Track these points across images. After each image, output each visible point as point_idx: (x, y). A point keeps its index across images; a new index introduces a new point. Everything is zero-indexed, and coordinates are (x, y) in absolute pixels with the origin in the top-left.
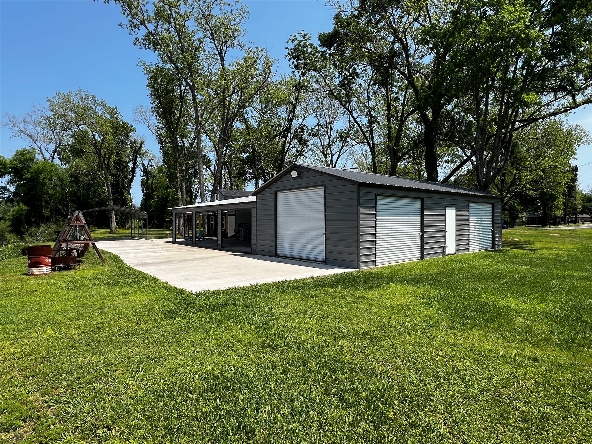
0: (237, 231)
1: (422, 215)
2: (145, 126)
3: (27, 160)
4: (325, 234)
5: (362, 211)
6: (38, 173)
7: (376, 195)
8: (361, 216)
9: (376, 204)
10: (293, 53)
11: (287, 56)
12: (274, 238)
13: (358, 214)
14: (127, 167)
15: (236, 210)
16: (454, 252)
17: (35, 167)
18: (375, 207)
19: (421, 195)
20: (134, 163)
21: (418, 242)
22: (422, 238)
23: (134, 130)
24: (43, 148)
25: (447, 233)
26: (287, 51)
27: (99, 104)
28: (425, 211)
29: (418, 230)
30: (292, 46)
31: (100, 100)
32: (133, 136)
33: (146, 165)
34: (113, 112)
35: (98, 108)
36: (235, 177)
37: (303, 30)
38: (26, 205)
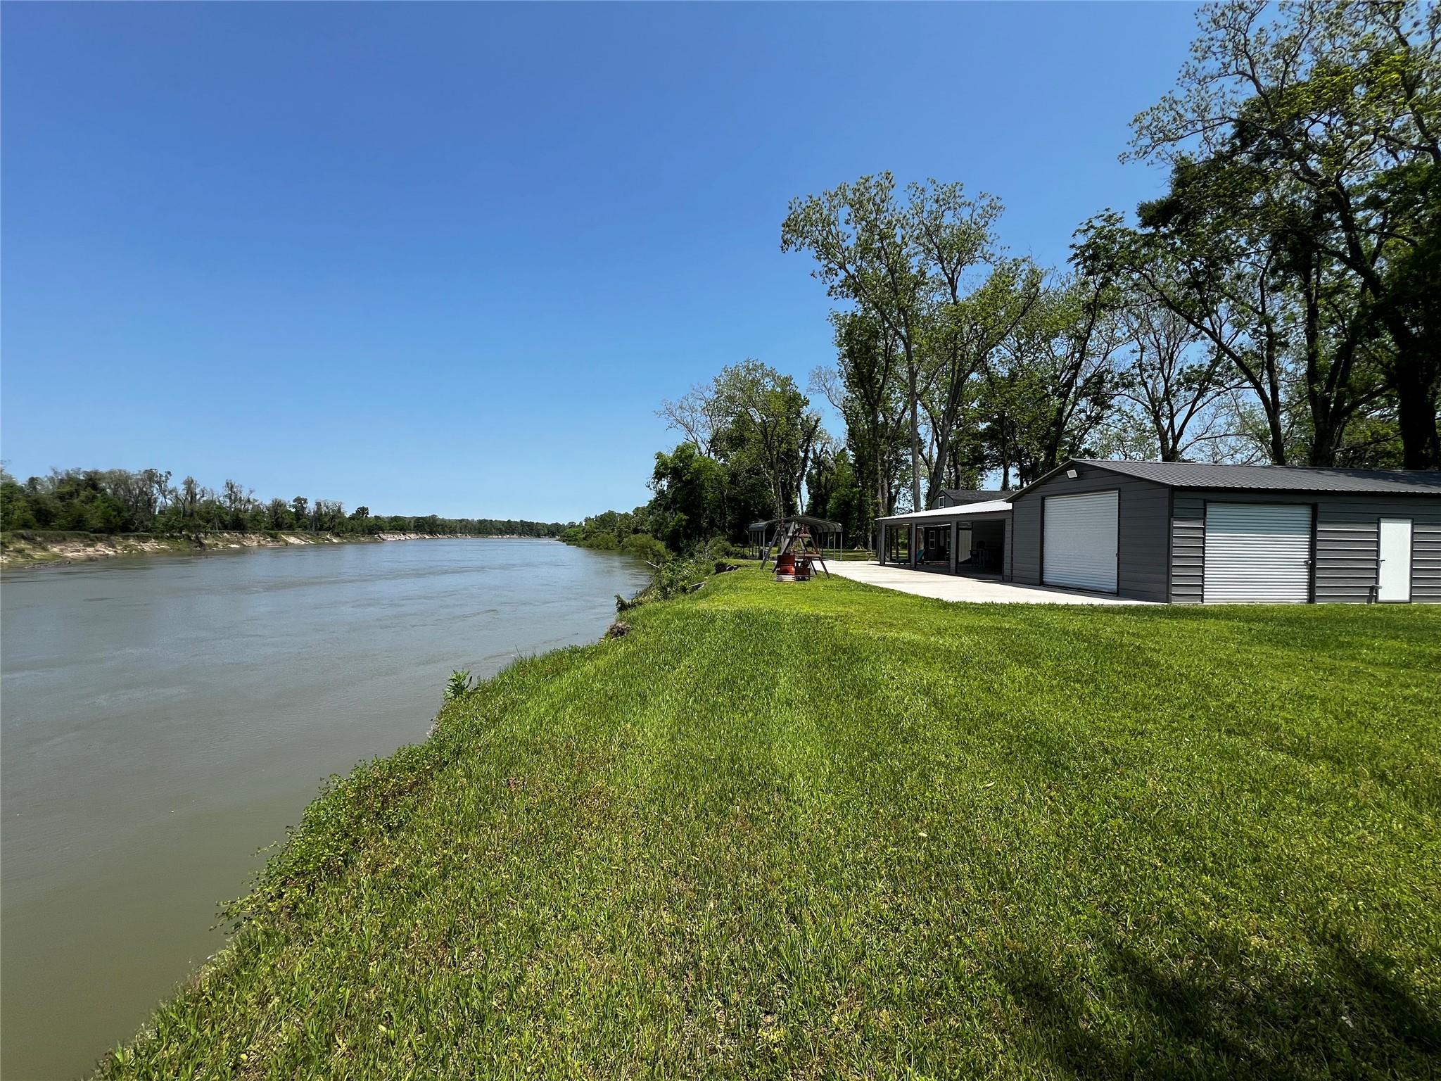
0: (974, 553)
1: (1313, 533)
2: (824, 396)
3: (687, 457)
4: (1118, 555)
5: (1176, 524)
6: (698, 472)
7: (1205, 502)
8: (1175, 531)
9: (1205, 515)
10: (1083, 253)
11: (1072, 259)
12: (1038, 561)
13: (1170, 529)
14: (797, 457)
15: (973, 523)
16: (1407, 598)
17: (695, 465)
18: (1203, 518)
19: (1313, 500)
20: (806, 452)
21: (1303, 575)
22: (1312, 568)
23: (806, 403)
24: (699, 440)
25: (1382, 564)
26: (1074, 251)
27: (768, 375)
28: (1318, 525)
29: (1305, 556)
30: (1082, 240)
31: (769, 369)
32: (805, 411)
33: (818, 452)
34: (786, 382)
35: (767, 379)
36: (963, 464)
37: (1107, 210)
38: (685, 514)
